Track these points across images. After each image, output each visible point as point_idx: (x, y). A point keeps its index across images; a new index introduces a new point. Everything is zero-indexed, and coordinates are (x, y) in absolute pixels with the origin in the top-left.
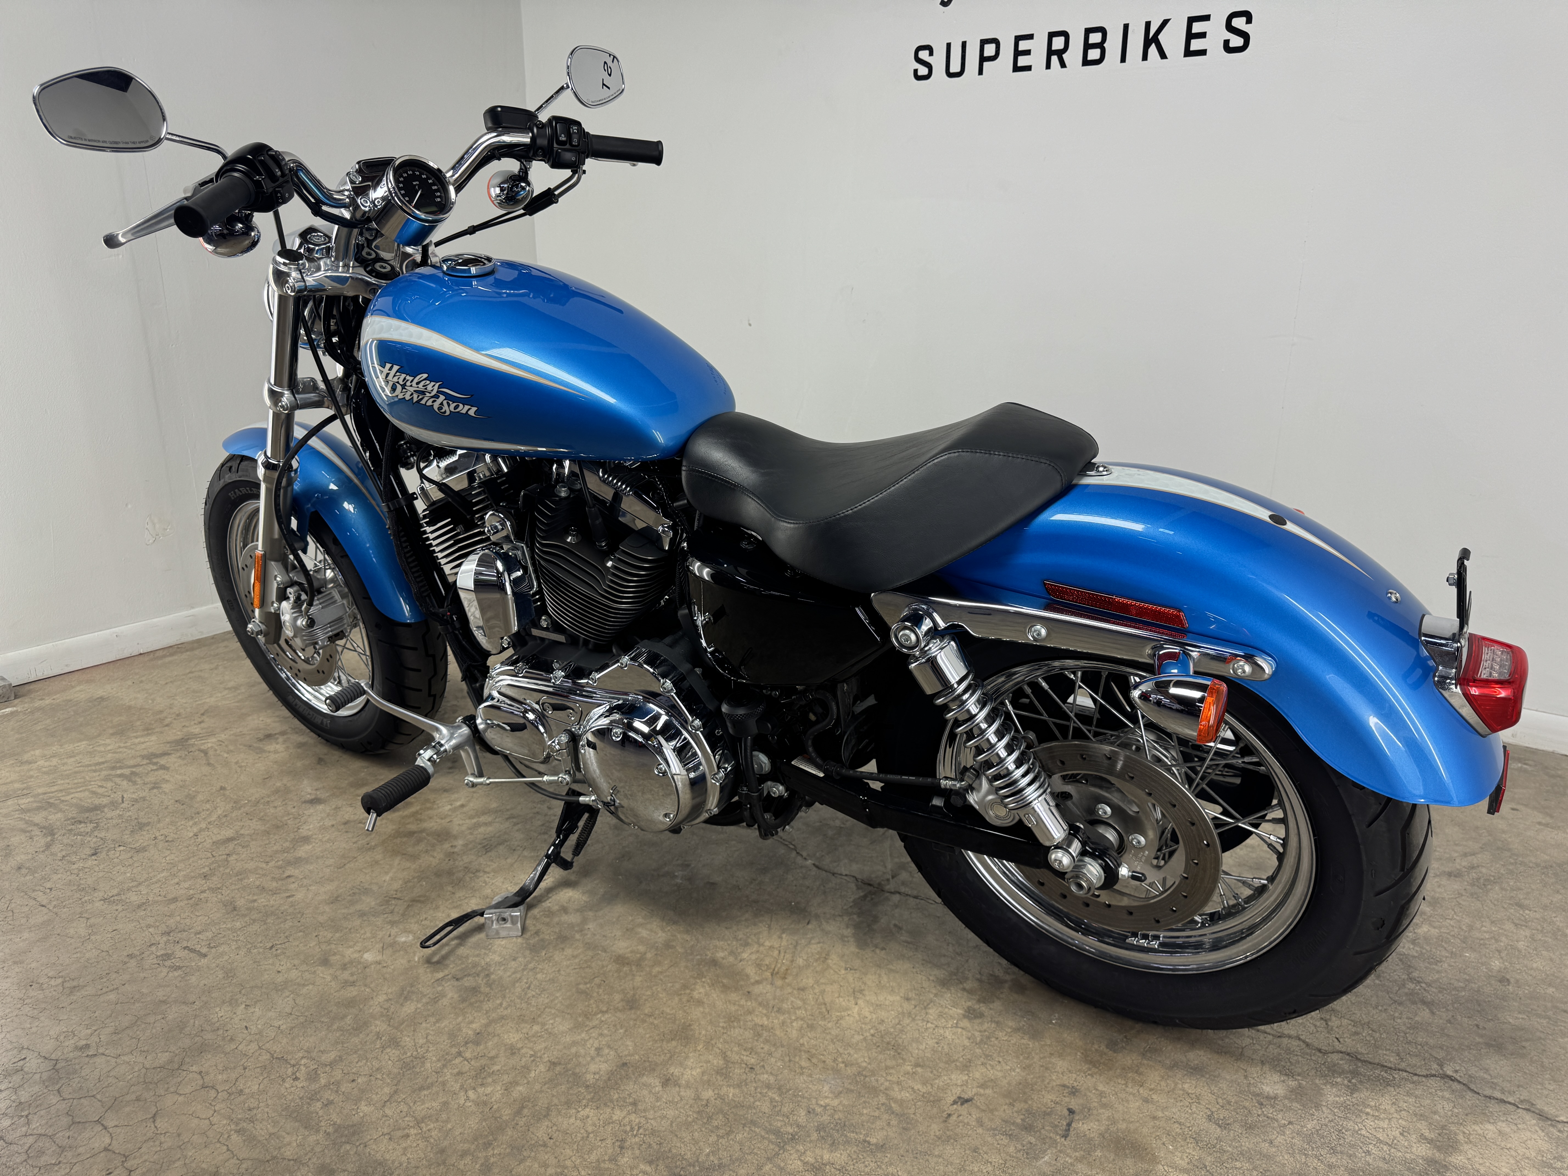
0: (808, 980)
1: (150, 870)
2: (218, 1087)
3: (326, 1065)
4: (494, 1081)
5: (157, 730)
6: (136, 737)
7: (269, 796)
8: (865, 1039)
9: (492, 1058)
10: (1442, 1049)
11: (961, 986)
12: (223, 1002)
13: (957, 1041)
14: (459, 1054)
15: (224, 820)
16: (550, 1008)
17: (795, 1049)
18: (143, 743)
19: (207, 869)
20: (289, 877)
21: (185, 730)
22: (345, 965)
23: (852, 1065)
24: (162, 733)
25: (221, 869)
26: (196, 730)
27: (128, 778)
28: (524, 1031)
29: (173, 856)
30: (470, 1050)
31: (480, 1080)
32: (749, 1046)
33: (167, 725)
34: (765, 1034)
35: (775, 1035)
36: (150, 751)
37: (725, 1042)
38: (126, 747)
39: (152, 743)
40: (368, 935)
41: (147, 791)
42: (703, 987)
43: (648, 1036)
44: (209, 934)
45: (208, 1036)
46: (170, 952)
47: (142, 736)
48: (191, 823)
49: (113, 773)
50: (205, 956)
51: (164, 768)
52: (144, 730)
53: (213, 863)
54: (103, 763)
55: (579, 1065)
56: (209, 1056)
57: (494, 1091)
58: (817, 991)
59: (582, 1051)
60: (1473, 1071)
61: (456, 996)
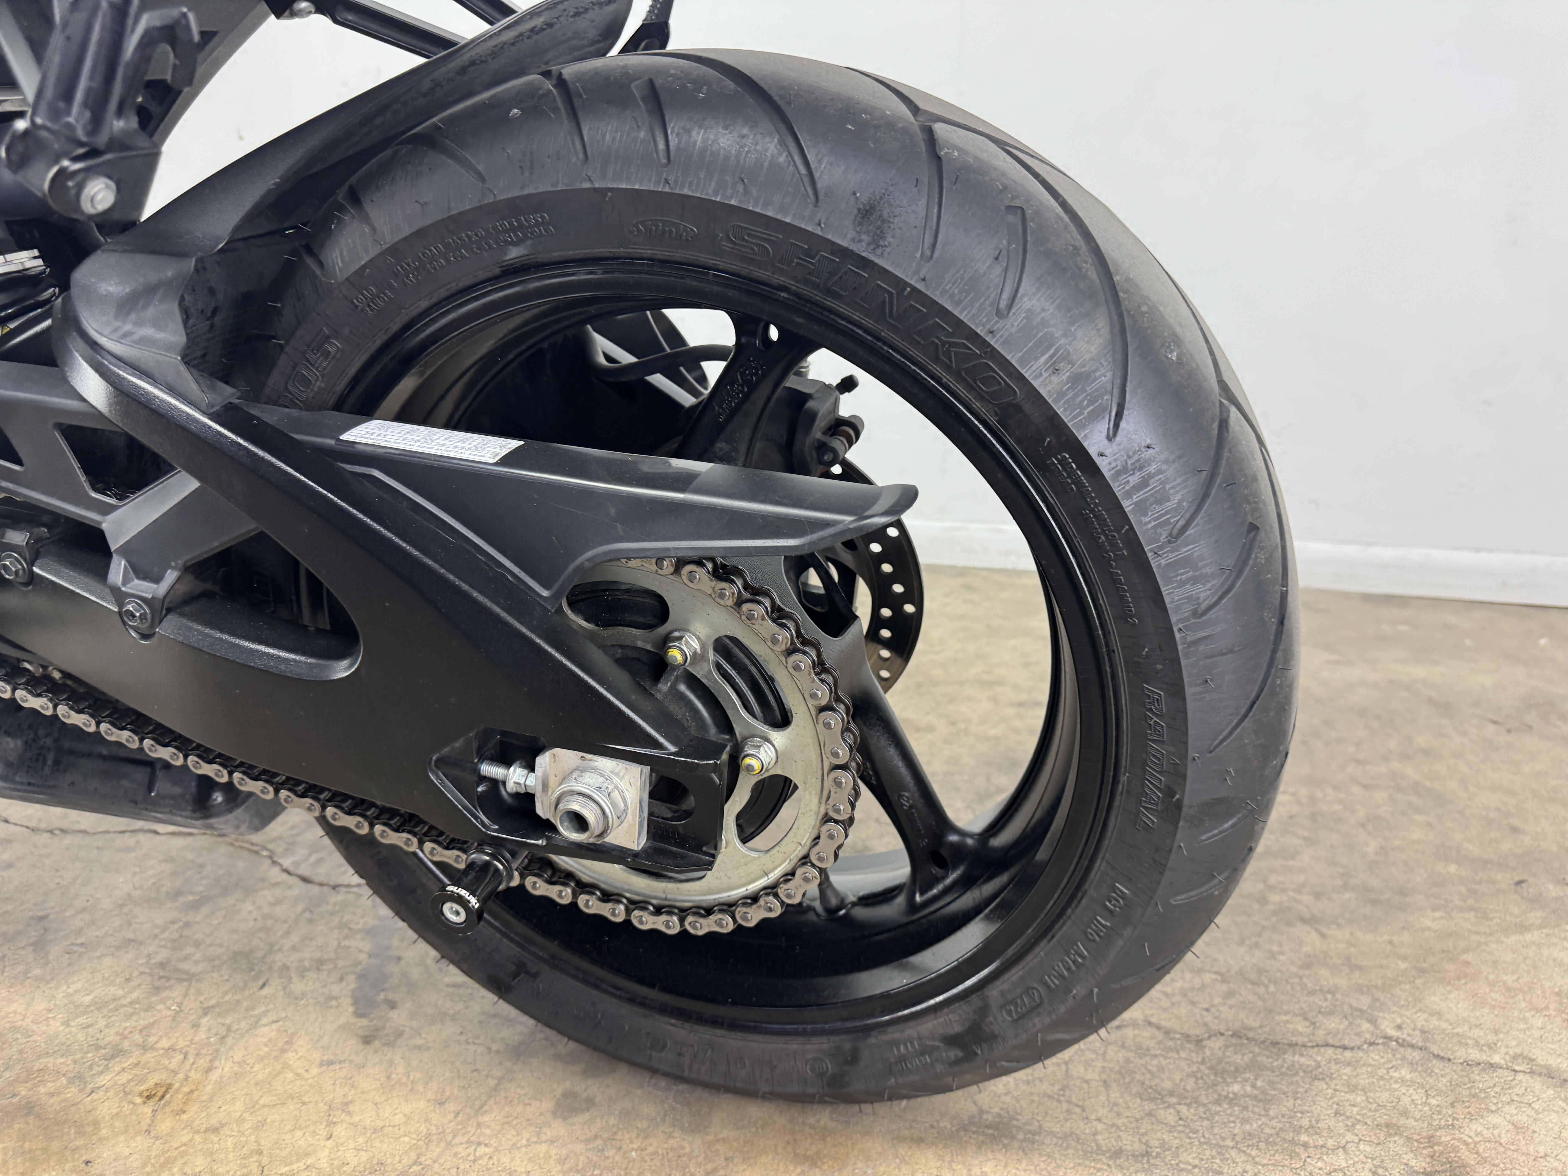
10: (1363, 993)
60: (1421, 1019)
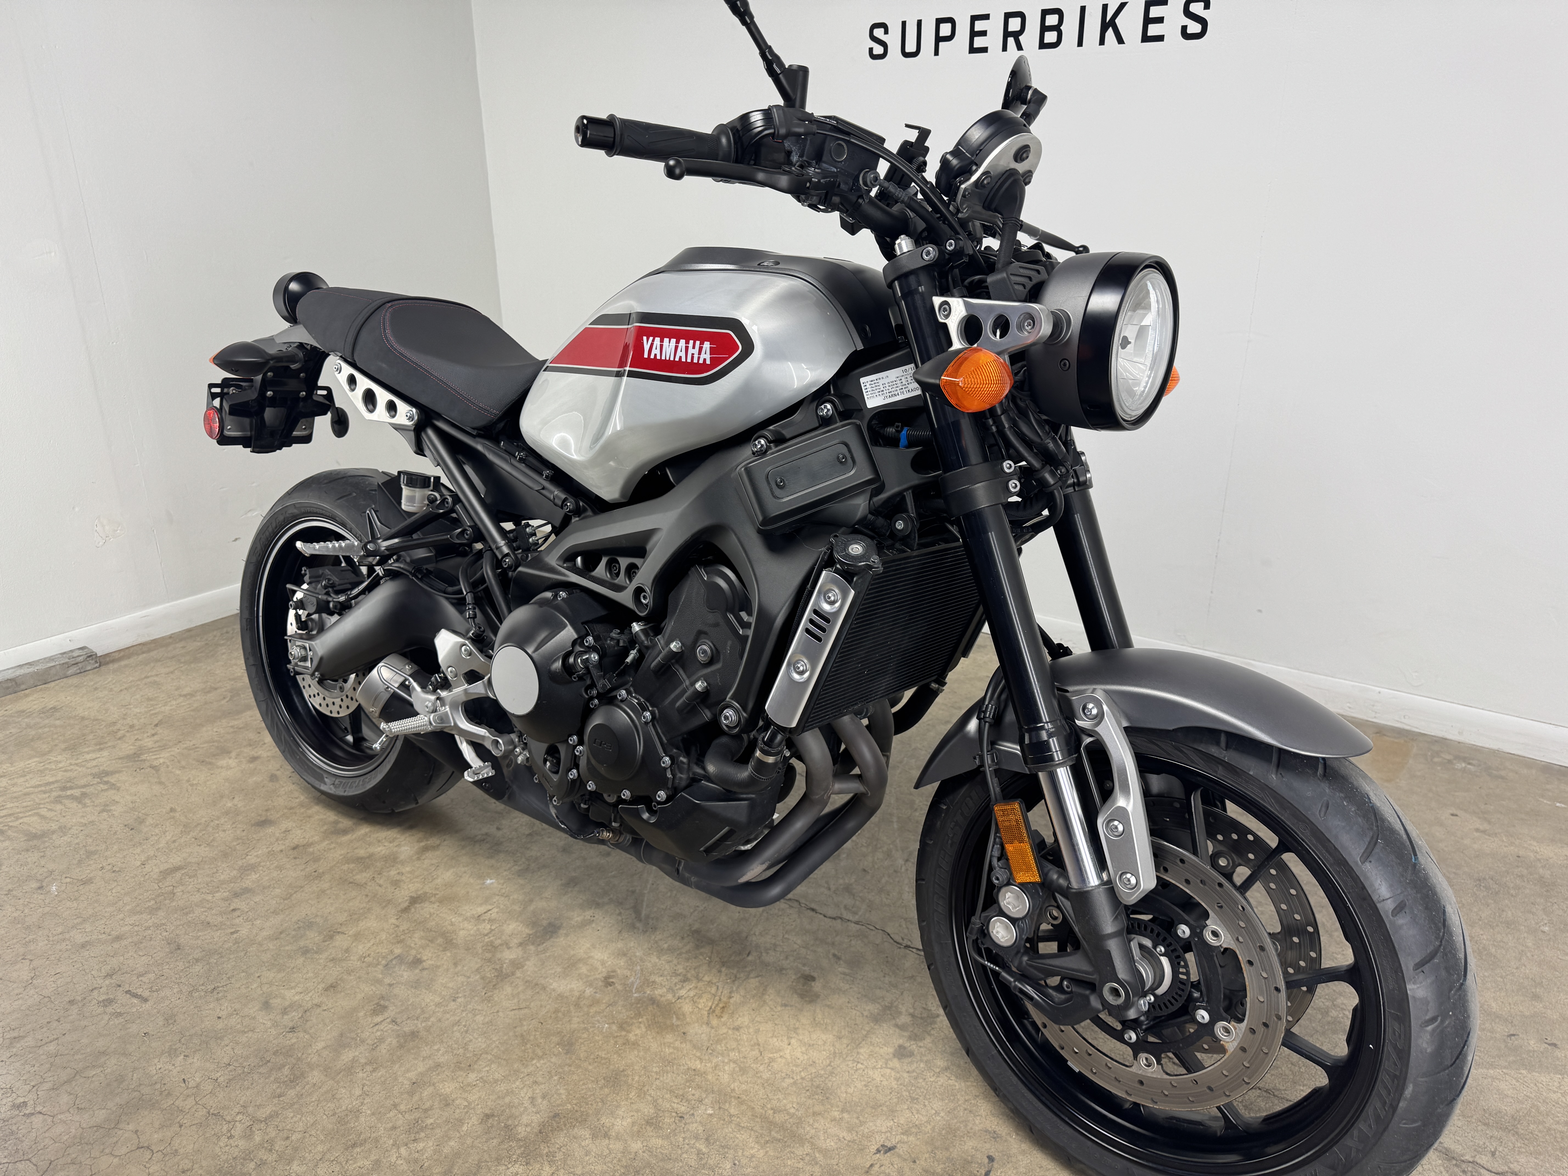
0: (743, 1019)
1: (96, 905)
2: (153, 1147)
3: (261, 1122)
4: (427, 1136)
5: (109, 744)
6: (88, 753)
7: (218, 818)
8: (795, 1083)
9: (426, 1111)
11: (894, 1022)
12: (162, 1053)
13: (885, 1083)
14: (395, 1106)
15: (173, 846)
16: (487, 1053)
17: (725, 1095)
18: (94, 759)
19: (153, 902)
20: (234, 910)
21: (138, 743)
22: (285, 1009)
23: (780, 1112)
24: (114, 747)
25: (167, 901)
26: (148, 743)
27: (79, 800)
28: (460, 1079)
29: (119, 888)
30: (405, 1102)
31: (413, 1135)
32: (681, 1092)
33: (119, 739)
34: (698, 1079)
35: (707, 1080)
36: (101, 768)
37: (658, 1088)
38: (76, 764)
39: (103, 759)
40: (311, 975)
41: (96, 814)
42: (639, 1027)
43: (581, 1083)
44: (152, 976)
45: (146, 1090)
46: (112, 997)
47: (94, 751)
48: (138, 850)
49: (63, 793)
50: (146, 1000)
51: (113, 786)
52: (96, 745)
53: (158, 896)
54: (53, 783)
55: (511, 1116)
56: (146, 1113)
57: (427, 1146)
58: (751, 1030)
59: (516, 1101)
61: (394, 1042)
